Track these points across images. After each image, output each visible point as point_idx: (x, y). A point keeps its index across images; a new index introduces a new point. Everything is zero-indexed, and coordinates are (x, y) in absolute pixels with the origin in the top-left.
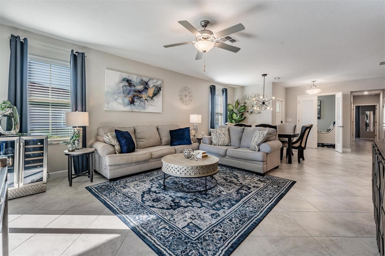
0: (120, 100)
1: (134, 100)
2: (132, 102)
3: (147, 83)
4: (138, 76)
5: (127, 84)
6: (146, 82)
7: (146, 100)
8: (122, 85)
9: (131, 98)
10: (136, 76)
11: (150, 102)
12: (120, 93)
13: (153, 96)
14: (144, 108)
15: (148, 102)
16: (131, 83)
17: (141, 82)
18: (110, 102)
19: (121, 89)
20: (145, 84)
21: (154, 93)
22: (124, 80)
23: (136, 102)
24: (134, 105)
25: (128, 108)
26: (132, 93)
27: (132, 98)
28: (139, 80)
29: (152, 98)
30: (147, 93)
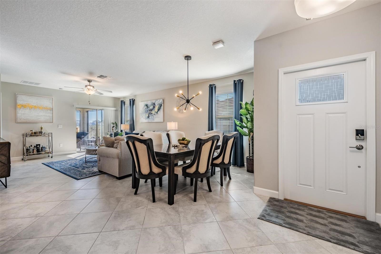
0: (144, 117)
2: (148, 117)
5: (146, 107)
7: (154, 114)
8: (144, 108)
10: (150, 101)
11: (156, 116)
12: (144, 113)
13: (158, 111)
14: (153, 120)
16: (148, 106)
18: (141, 118)
19: (144, 110)
20: (154, 104)
21: (158, 108)
22: (145, 105)
23: (150, 116)
25: (147, 120)
26: (148, 112)
27: (148, 114)
28: (151, 103)
29: (157, 113)
30: (154, 109)
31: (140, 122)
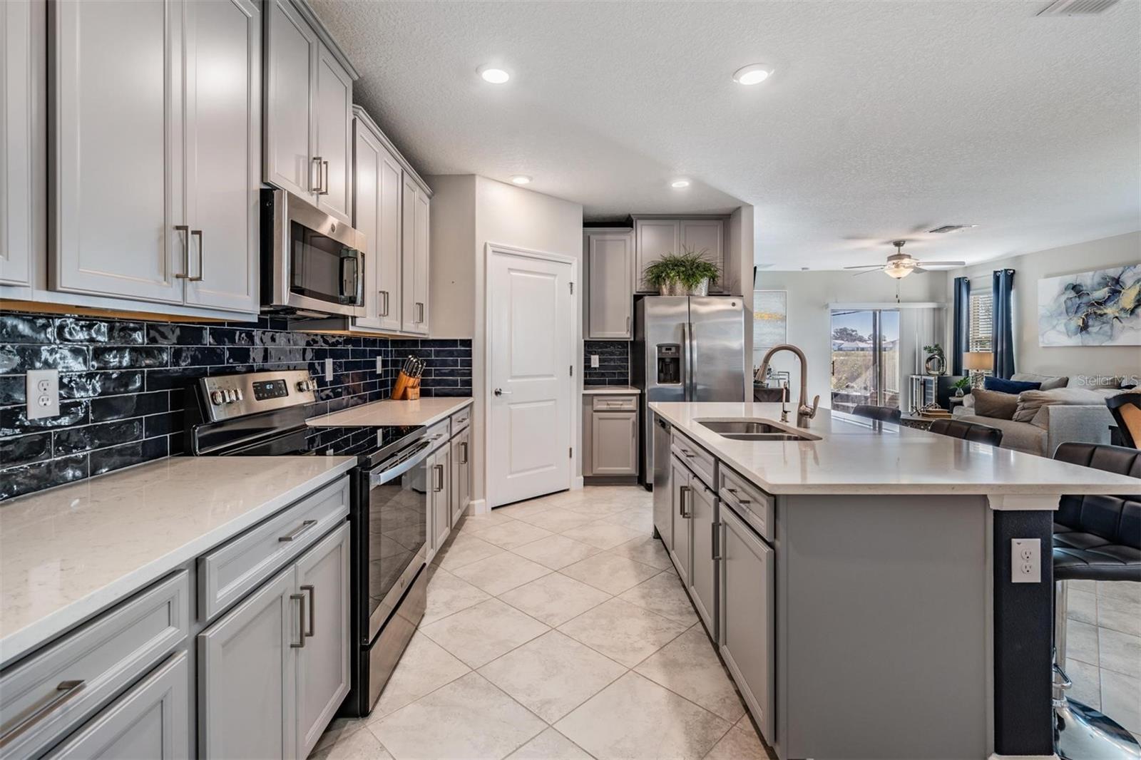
0: (1062, 328)
1: (1088, 322)
2: (1084, 328)
3: (1119, 278)
4: (1095, 270)
5: (1072, 294)
6: (1114, 278)
7: (1117, 317)
8: (1064, 298)
9: (1082, 320)
10: (1091, 273)
11: (1126, 323)
12: (1060, 314)
13: (1136, 307)
14: (1111, 337)
15: (1120, 321)
16: (1081, 289)
17: (1102, 281)
18: (1045, 332)
19: (1064, 305)
20: (1114, 283)
21: (1138, 298)
22: (1066, 288)
23: (1093, 326)
24: (1088, 333)
25: (1077, 340)
26: (1084, 309)
27: (1084, 319)
28: (1097, 279)
29: (1132, 312)
30: (1118, 301)
31: (1041, 345)
